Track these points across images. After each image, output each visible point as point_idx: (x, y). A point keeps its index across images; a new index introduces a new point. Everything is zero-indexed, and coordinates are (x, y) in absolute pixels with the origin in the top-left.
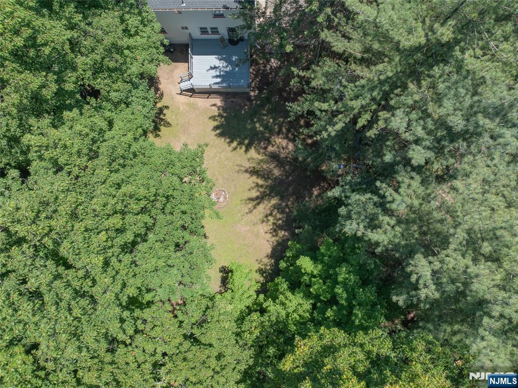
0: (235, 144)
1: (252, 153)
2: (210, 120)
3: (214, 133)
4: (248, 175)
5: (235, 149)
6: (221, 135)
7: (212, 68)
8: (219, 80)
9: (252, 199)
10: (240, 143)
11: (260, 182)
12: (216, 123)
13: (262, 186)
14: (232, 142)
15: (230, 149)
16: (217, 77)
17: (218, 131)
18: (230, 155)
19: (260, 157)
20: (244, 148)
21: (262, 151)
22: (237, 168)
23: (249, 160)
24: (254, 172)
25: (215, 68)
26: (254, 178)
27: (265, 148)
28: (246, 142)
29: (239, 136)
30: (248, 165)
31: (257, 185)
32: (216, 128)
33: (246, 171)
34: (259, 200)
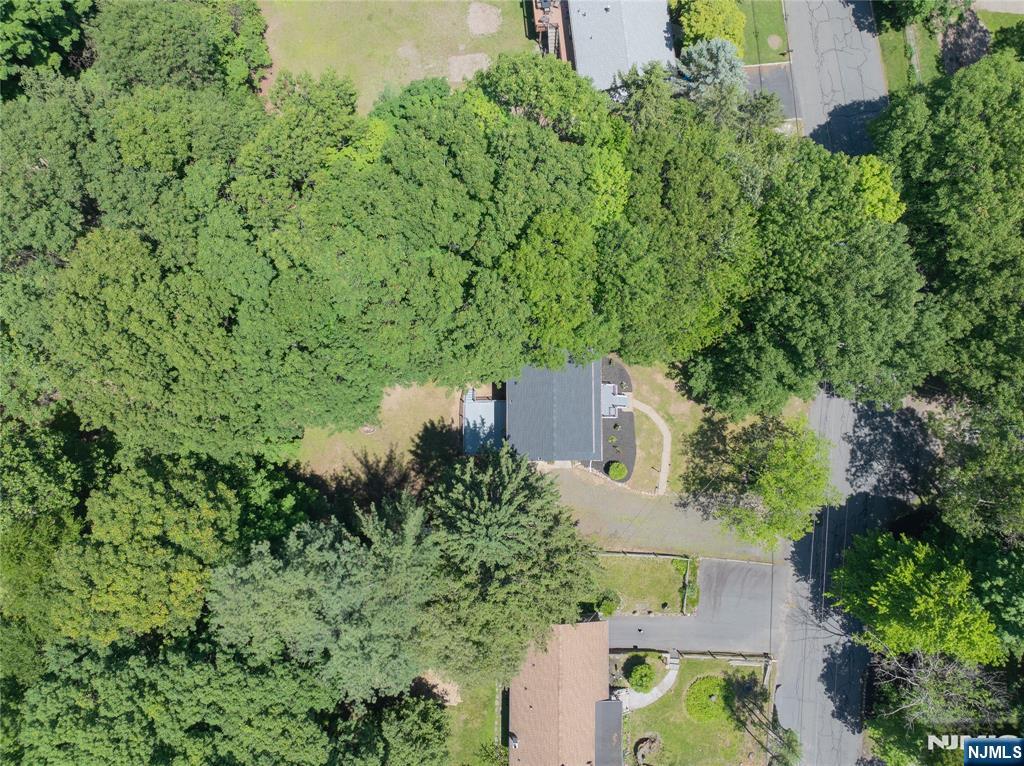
0: (417, 440)
1: (410, 457)
2: (439, 418)
3: (427, 421)
4: (388, 453)
5: (413, 441)
6: (426, 428)
7: (483, 420)
8: (472, 426)
9: (366, 457)
10: (418, 446)
11: (381, 465)
12: (436, 423)
13: (378, 466)
14: (419, 437)
15: (413, 437)
16: (475, 424)
17: (428, 425)
18: (407, 436)
19: (404, 464)
20: (413, 449)
21: (410, 466)
22: (394, 443)
23: (402, 453)
24: (391, 459)
25: (483, 423)
26: (384, 459)
27: (413, 469)
28: (419, 451)
29: (424, 444)
30: (397, 453)
31: (379, 462)
32: (432, 424)
33: (392, 451)
34: (366, 464)
